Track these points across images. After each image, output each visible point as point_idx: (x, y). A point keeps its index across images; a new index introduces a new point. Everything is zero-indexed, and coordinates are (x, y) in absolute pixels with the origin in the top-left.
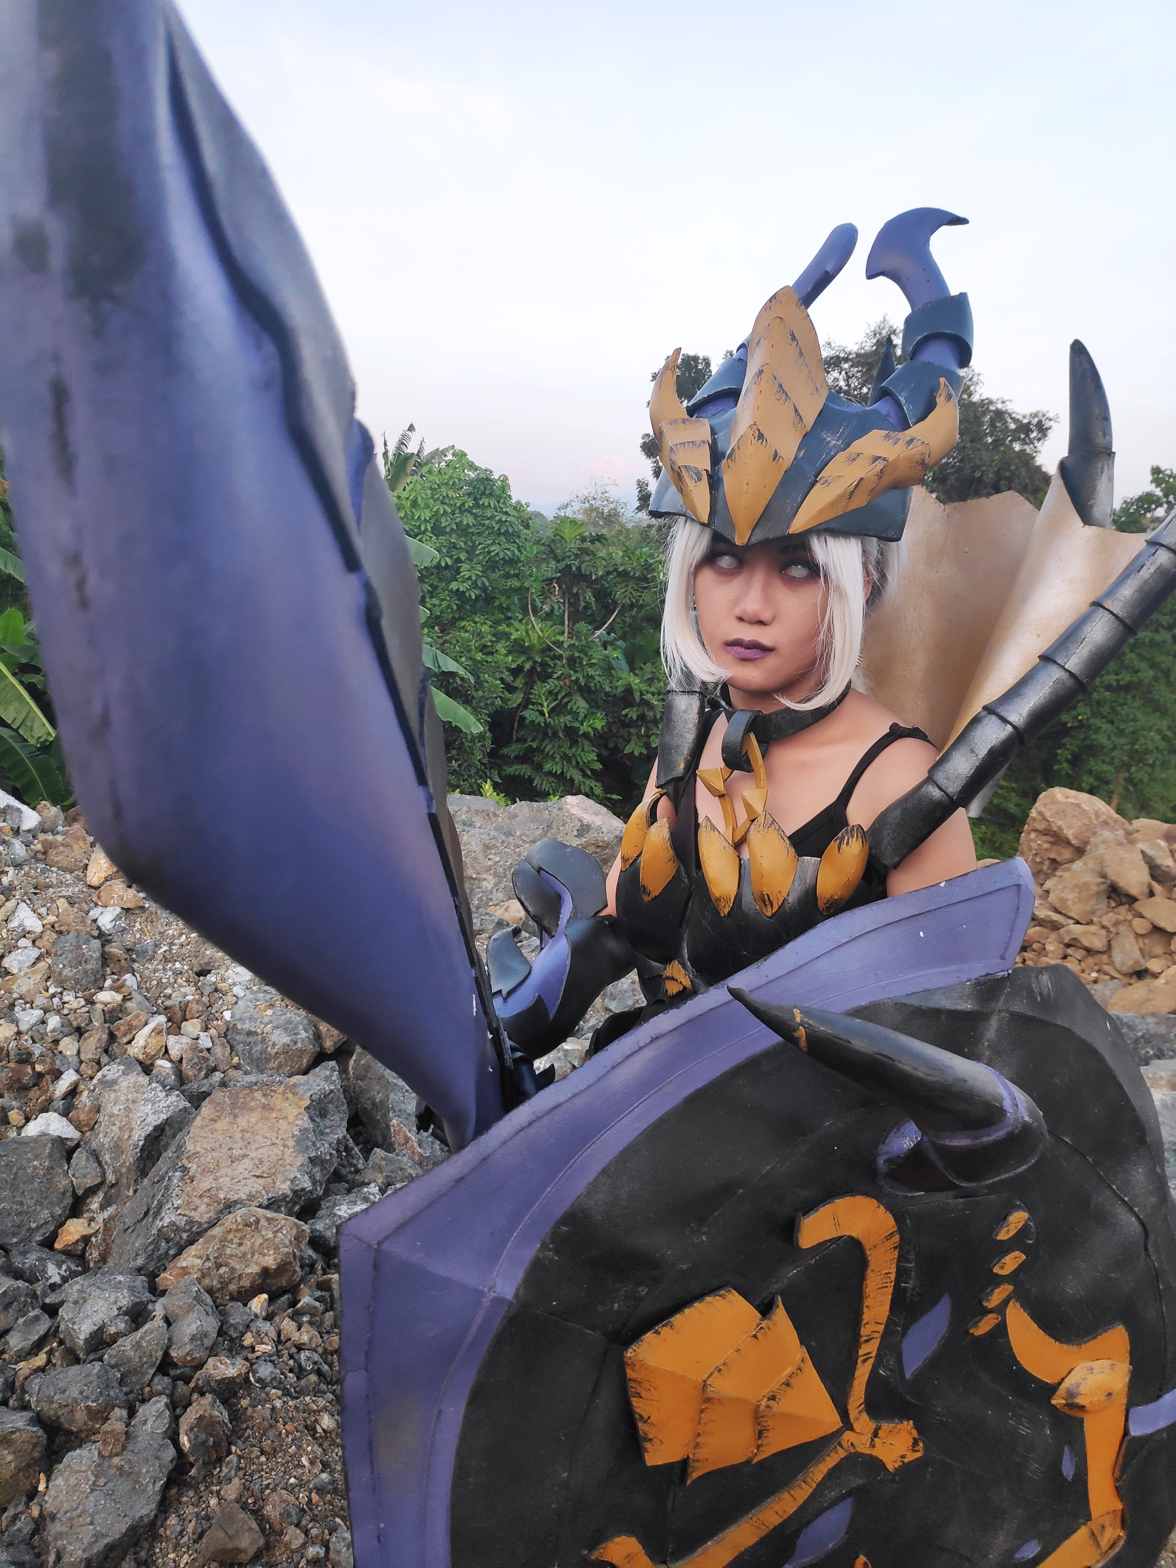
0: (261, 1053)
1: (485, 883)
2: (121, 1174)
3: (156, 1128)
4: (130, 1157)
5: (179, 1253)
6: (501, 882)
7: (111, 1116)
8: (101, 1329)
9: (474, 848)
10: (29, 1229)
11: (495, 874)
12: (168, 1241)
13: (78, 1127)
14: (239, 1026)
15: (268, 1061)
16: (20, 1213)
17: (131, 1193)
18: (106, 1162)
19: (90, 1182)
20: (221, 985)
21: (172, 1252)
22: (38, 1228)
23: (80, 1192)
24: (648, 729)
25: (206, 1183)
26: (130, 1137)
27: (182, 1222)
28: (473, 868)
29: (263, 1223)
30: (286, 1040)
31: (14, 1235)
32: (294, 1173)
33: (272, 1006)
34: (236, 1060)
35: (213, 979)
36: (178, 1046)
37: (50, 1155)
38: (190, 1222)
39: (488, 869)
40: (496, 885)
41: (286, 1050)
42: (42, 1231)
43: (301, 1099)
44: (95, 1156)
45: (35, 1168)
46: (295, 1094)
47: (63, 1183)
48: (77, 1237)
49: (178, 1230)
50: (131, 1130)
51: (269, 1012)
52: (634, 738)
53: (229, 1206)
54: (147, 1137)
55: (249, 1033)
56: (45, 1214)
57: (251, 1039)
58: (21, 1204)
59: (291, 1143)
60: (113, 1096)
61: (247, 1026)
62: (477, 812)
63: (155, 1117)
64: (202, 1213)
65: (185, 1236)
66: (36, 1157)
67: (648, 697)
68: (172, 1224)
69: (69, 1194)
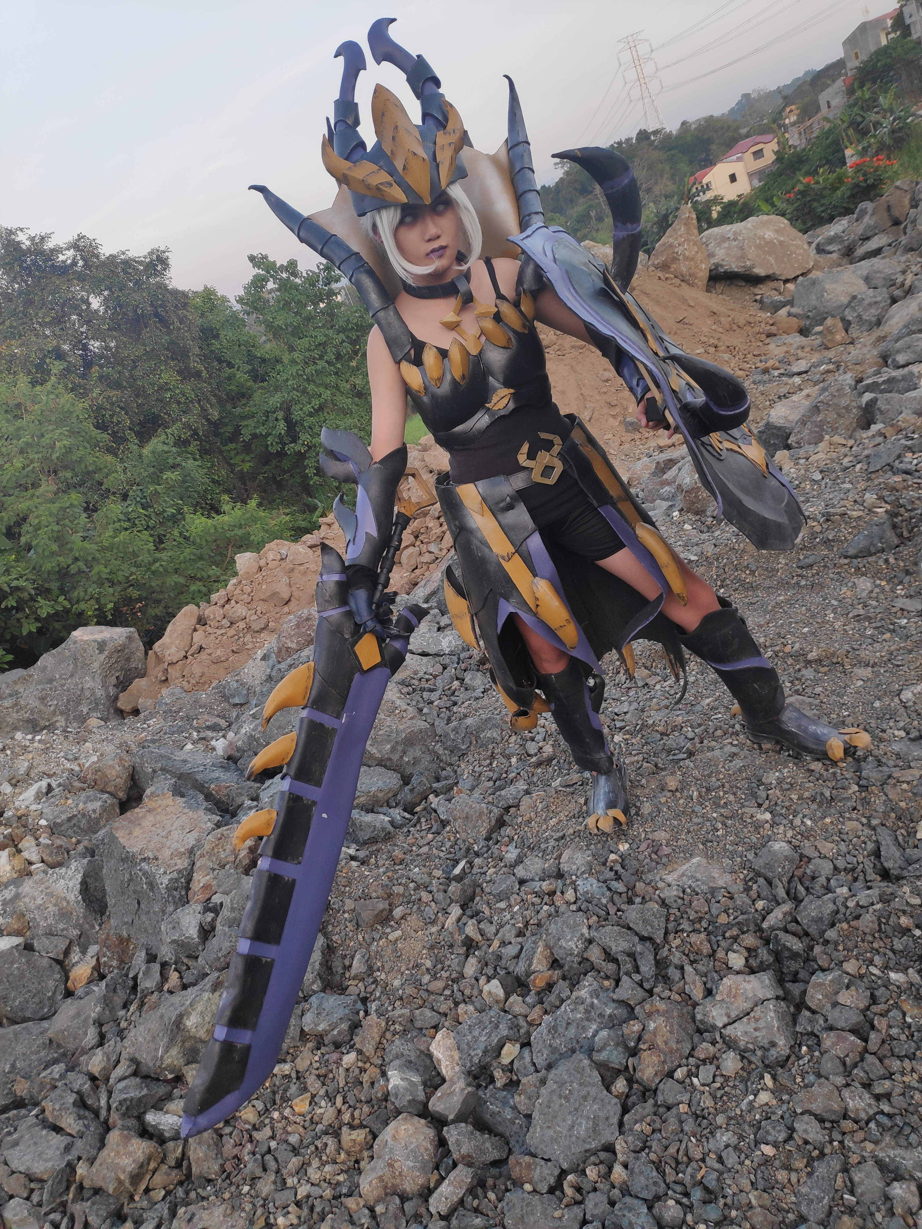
0: (89, 823)
1: (58, 724)
2: (81, 926)
3: (82, 883)
4: (79, 909)
5: (188, 889)
6: (69, 715)
7: (38, 908)
8: (201, 926)
9: (34, 705)
10: (49, 998)
11: (62, 713)
12: (176, 889)
13: (18, 933)
14: (59, 821)
15: (98, 823)
16: (34, 996)
17: (97, 928)
18: (63, 930)
19: (63, 947)
20: (19, 813)
21: (183, 893)
22: (54, 992)
23: (61, 957)
24: (30, 608)
25: (167, 853)
26: (68, 902)
27: (175, 875)
28: (43, 719)
29: (225, 833)
30: (99, 804)
31: (42, 1008)
32: (206, 818)
33: (67, 798)
34: (74, 840)
35: (10, 813)
36: (34, 855)
37: (21, 955)
38: (180, 872)
39: (54, 713)
40: (67, 720)
41: (104, 809)
42: (58, 993)
43: (164, 795)
44: (50, 934)
45: (18, 968)
46: (158, 796)
47: (45, 962)
48: (89, 971)
49: (177, 880)
50: (65, 898)
51: (70, 801)
52: (23, 620)
53: (191, 852)
54: (81, 892)
55: (69, 819)
56: (51, 984)
57: (73, 822)
58: (29, 991)
59: (186, 810)
60: (27, 900)
61: (64, 817)
62: (15, 683)
63: (74, 881)
64: (182, 863)
65: (183, 880)
66: (12, 963)
67: (15, 583)
68: (171, 880)
69: (54, 964)
